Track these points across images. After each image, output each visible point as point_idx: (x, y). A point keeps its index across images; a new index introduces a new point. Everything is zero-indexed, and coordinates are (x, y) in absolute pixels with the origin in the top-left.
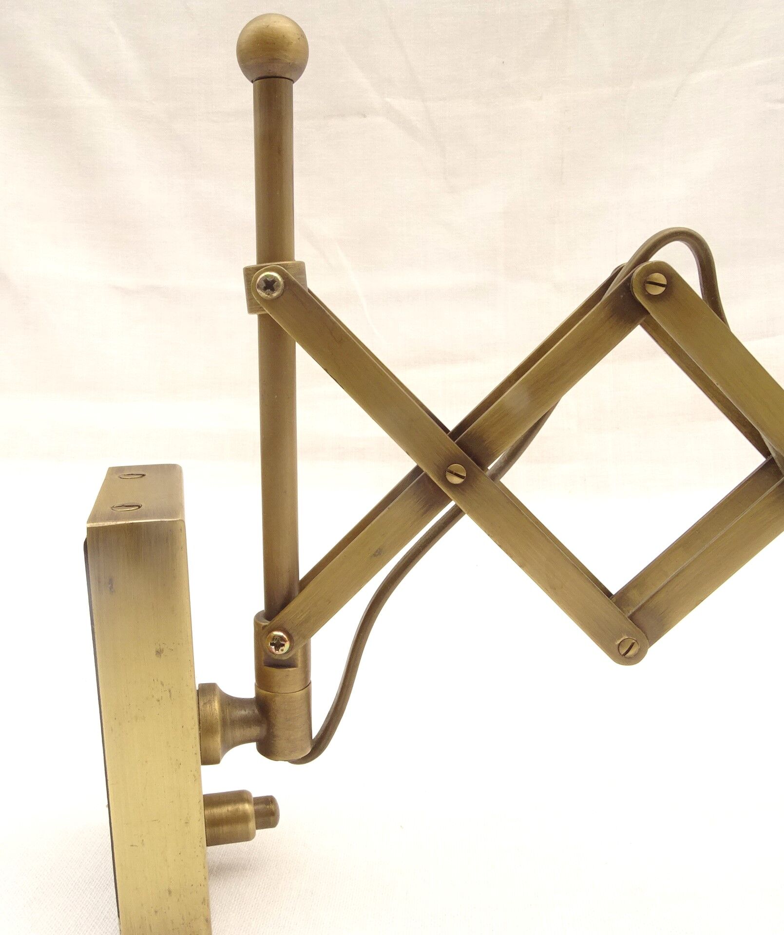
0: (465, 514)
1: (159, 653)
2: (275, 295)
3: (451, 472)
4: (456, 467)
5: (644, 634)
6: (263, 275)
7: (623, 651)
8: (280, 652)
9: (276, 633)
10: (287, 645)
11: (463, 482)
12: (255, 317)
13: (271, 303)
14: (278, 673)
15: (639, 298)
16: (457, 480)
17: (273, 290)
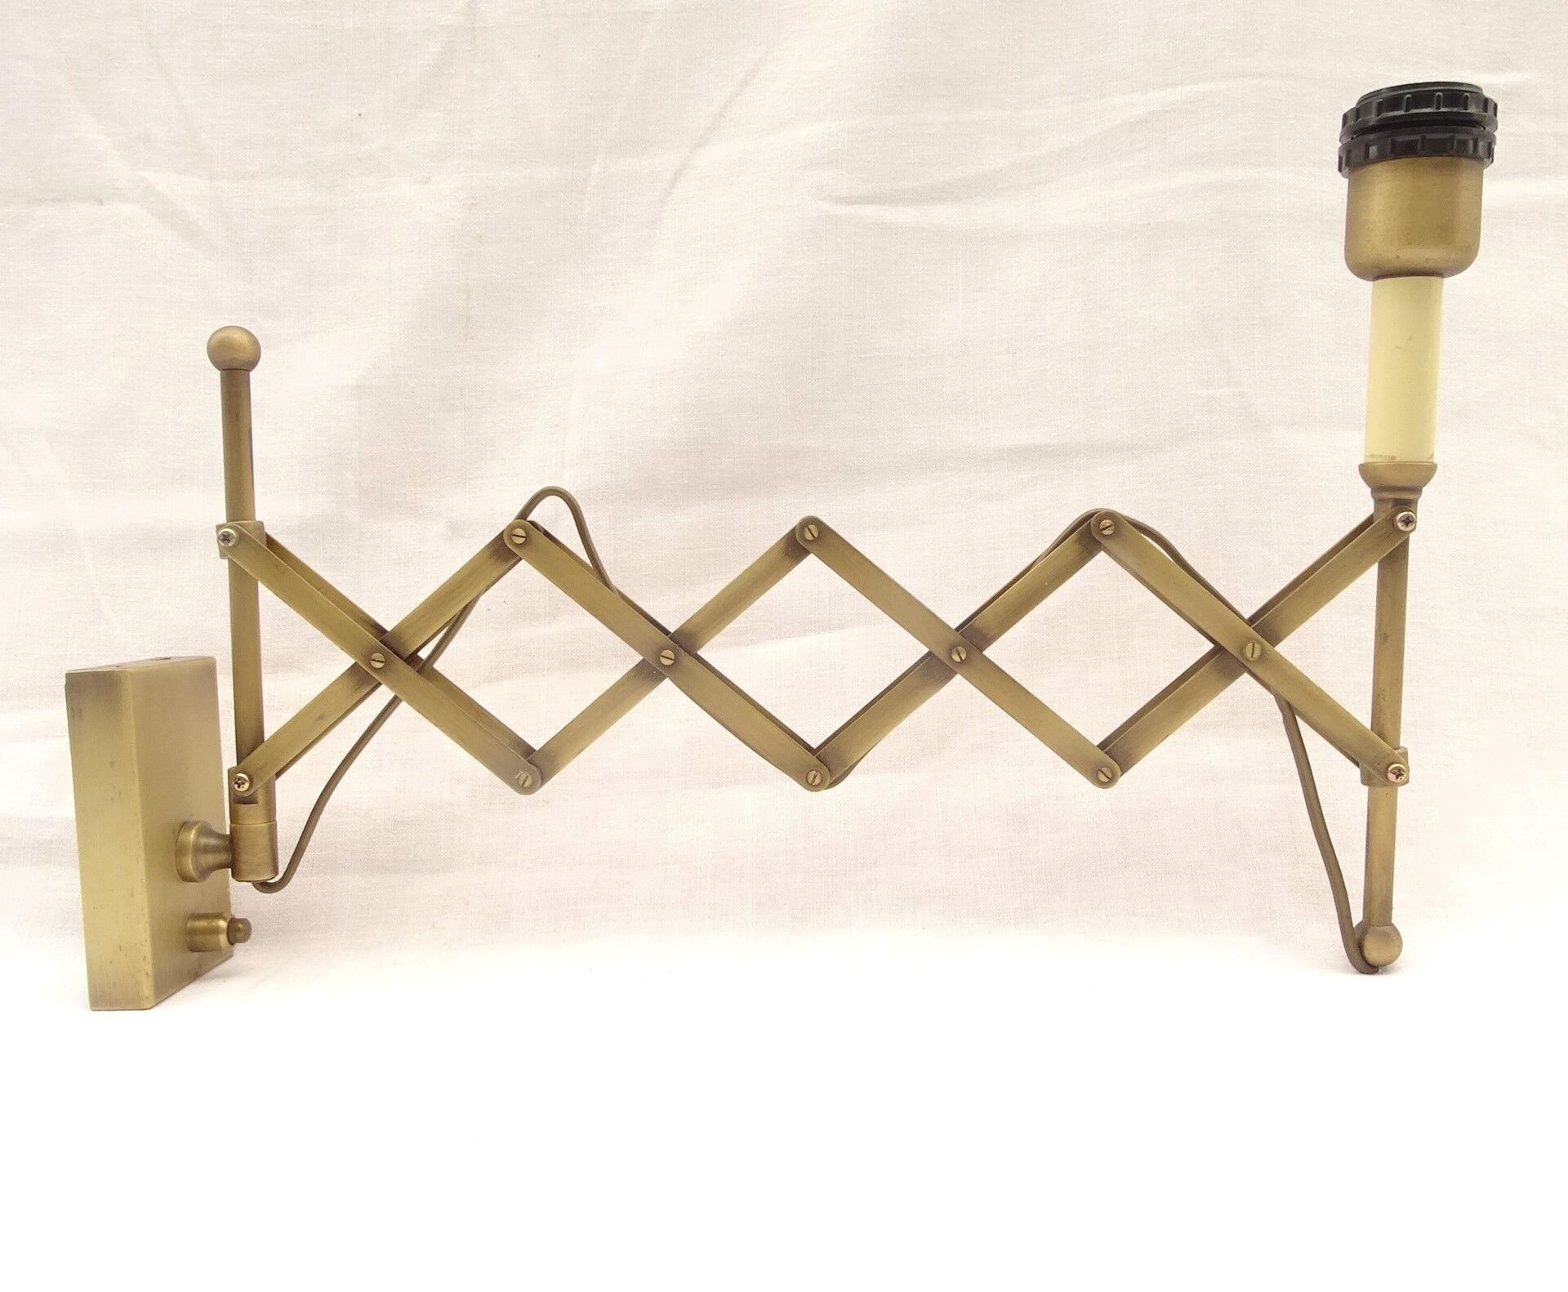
0: (401, 701)
1: (112, 764)
2: (230, 544)
3: (374, 660)
4: (377, 656)
5: (533, 767)
6: (222, 531)
7: (521, 783)
8: (241, 789)
9: (240, 775)
10: (247, 786)
11: (383, 667)
12: (225, 562)
13: (230, 549)
14: (243, 808)
15: (510, 547)
16: (379, 665)
17: (229, 541)
